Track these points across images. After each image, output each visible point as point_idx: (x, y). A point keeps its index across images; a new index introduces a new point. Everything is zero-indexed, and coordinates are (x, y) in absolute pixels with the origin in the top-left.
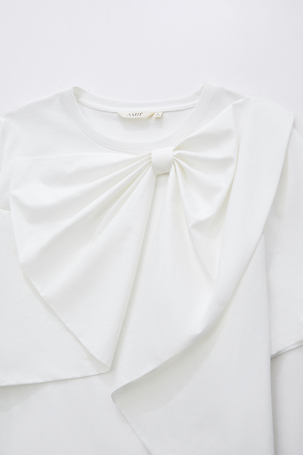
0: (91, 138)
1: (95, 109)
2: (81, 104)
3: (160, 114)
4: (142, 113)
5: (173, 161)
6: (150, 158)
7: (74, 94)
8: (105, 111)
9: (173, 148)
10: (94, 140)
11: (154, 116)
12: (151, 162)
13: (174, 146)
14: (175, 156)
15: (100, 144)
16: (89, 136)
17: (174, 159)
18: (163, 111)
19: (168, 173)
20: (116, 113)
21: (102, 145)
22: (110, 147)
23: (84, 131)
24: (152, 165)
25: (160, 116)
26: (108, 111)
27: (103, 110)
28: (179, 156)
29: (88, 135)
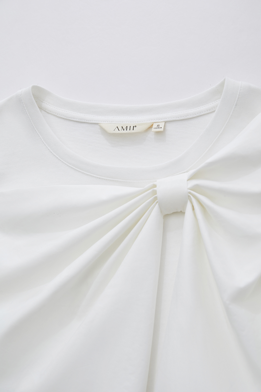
0: (62, 162)
1: (66, 119)
2: (45, 111)
3: (162, 125)
4: (136, 126)
5: (189, 196)
6: (155, 192)
7: (33, 95)
8: (81, 121)
9: (186, 176)
10: (68, 165)
11: (153, 130)
12: (156, 198)
13: (187, 172)
14: (191, 189)
15: (77, 170)
16: (59, 159)
17: (190, 193)
18: (165, 120)
19: (182, 213)
20: (97, 124)
21: (79, 171)
22: (91, 175)
23: (52, 153)
24: (157, 202)
25: (162, 130)
26: (85, 121)
27: (77, 120)
28: (196, 188)
29: (57, 158)
